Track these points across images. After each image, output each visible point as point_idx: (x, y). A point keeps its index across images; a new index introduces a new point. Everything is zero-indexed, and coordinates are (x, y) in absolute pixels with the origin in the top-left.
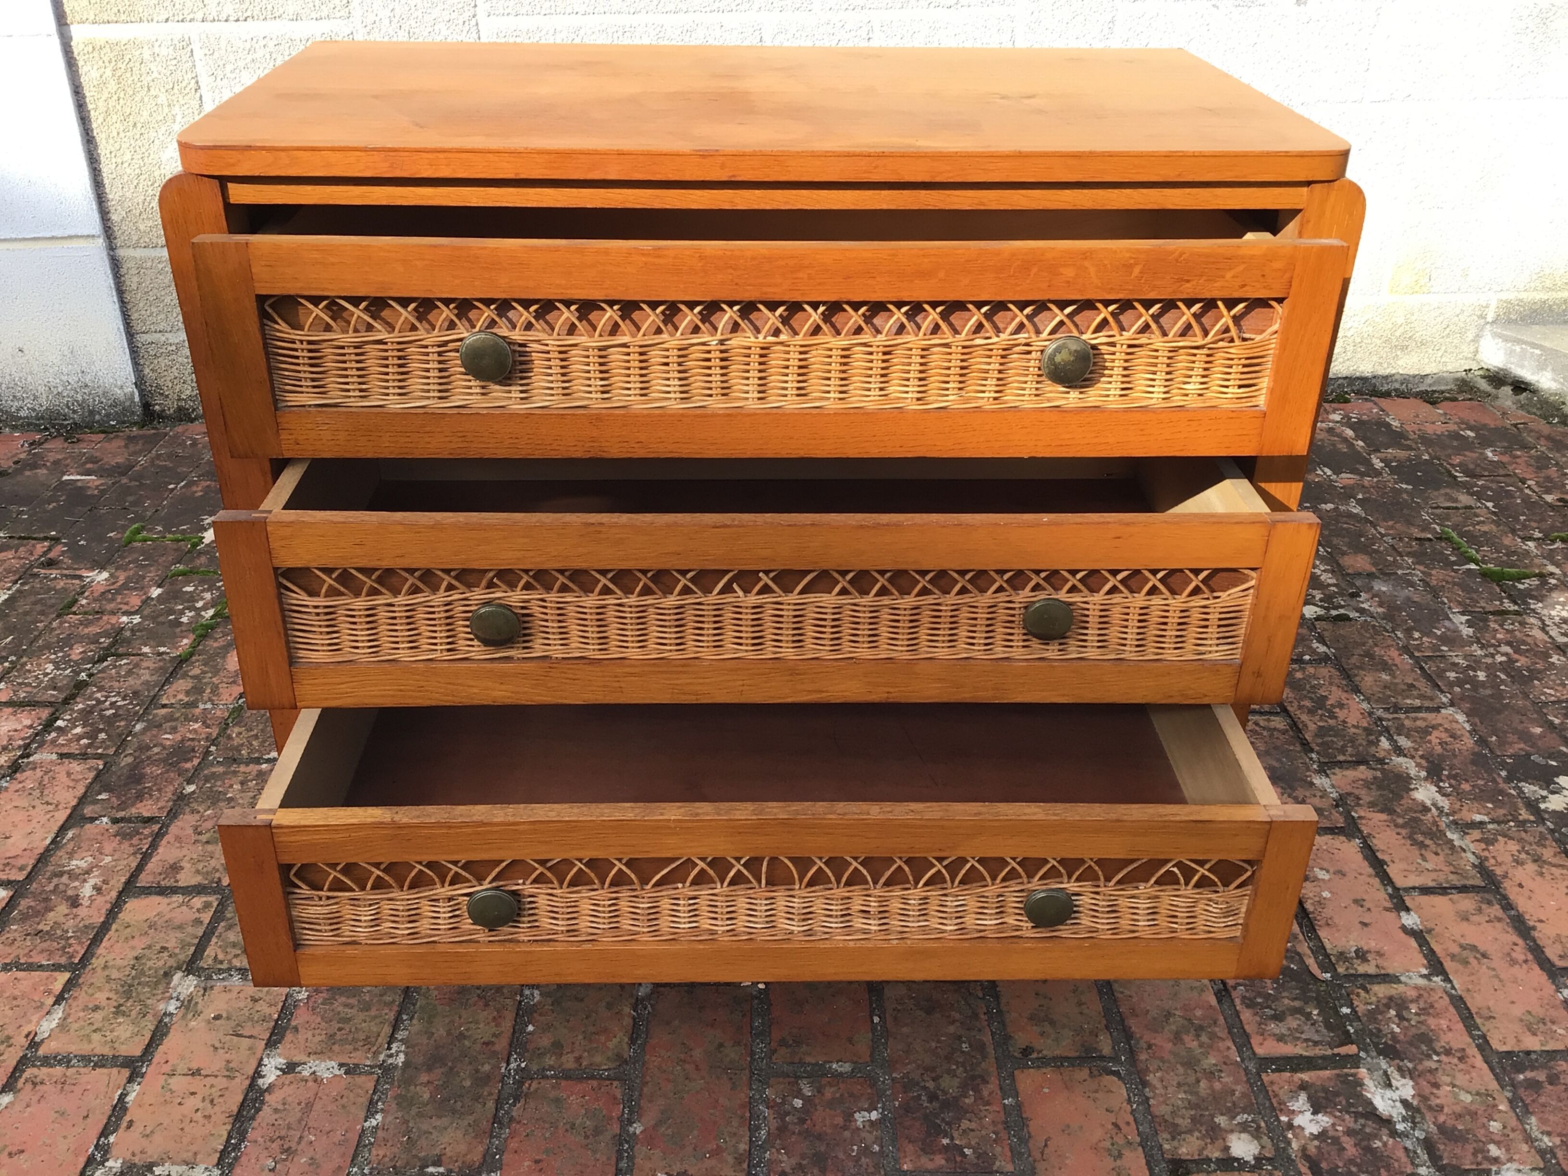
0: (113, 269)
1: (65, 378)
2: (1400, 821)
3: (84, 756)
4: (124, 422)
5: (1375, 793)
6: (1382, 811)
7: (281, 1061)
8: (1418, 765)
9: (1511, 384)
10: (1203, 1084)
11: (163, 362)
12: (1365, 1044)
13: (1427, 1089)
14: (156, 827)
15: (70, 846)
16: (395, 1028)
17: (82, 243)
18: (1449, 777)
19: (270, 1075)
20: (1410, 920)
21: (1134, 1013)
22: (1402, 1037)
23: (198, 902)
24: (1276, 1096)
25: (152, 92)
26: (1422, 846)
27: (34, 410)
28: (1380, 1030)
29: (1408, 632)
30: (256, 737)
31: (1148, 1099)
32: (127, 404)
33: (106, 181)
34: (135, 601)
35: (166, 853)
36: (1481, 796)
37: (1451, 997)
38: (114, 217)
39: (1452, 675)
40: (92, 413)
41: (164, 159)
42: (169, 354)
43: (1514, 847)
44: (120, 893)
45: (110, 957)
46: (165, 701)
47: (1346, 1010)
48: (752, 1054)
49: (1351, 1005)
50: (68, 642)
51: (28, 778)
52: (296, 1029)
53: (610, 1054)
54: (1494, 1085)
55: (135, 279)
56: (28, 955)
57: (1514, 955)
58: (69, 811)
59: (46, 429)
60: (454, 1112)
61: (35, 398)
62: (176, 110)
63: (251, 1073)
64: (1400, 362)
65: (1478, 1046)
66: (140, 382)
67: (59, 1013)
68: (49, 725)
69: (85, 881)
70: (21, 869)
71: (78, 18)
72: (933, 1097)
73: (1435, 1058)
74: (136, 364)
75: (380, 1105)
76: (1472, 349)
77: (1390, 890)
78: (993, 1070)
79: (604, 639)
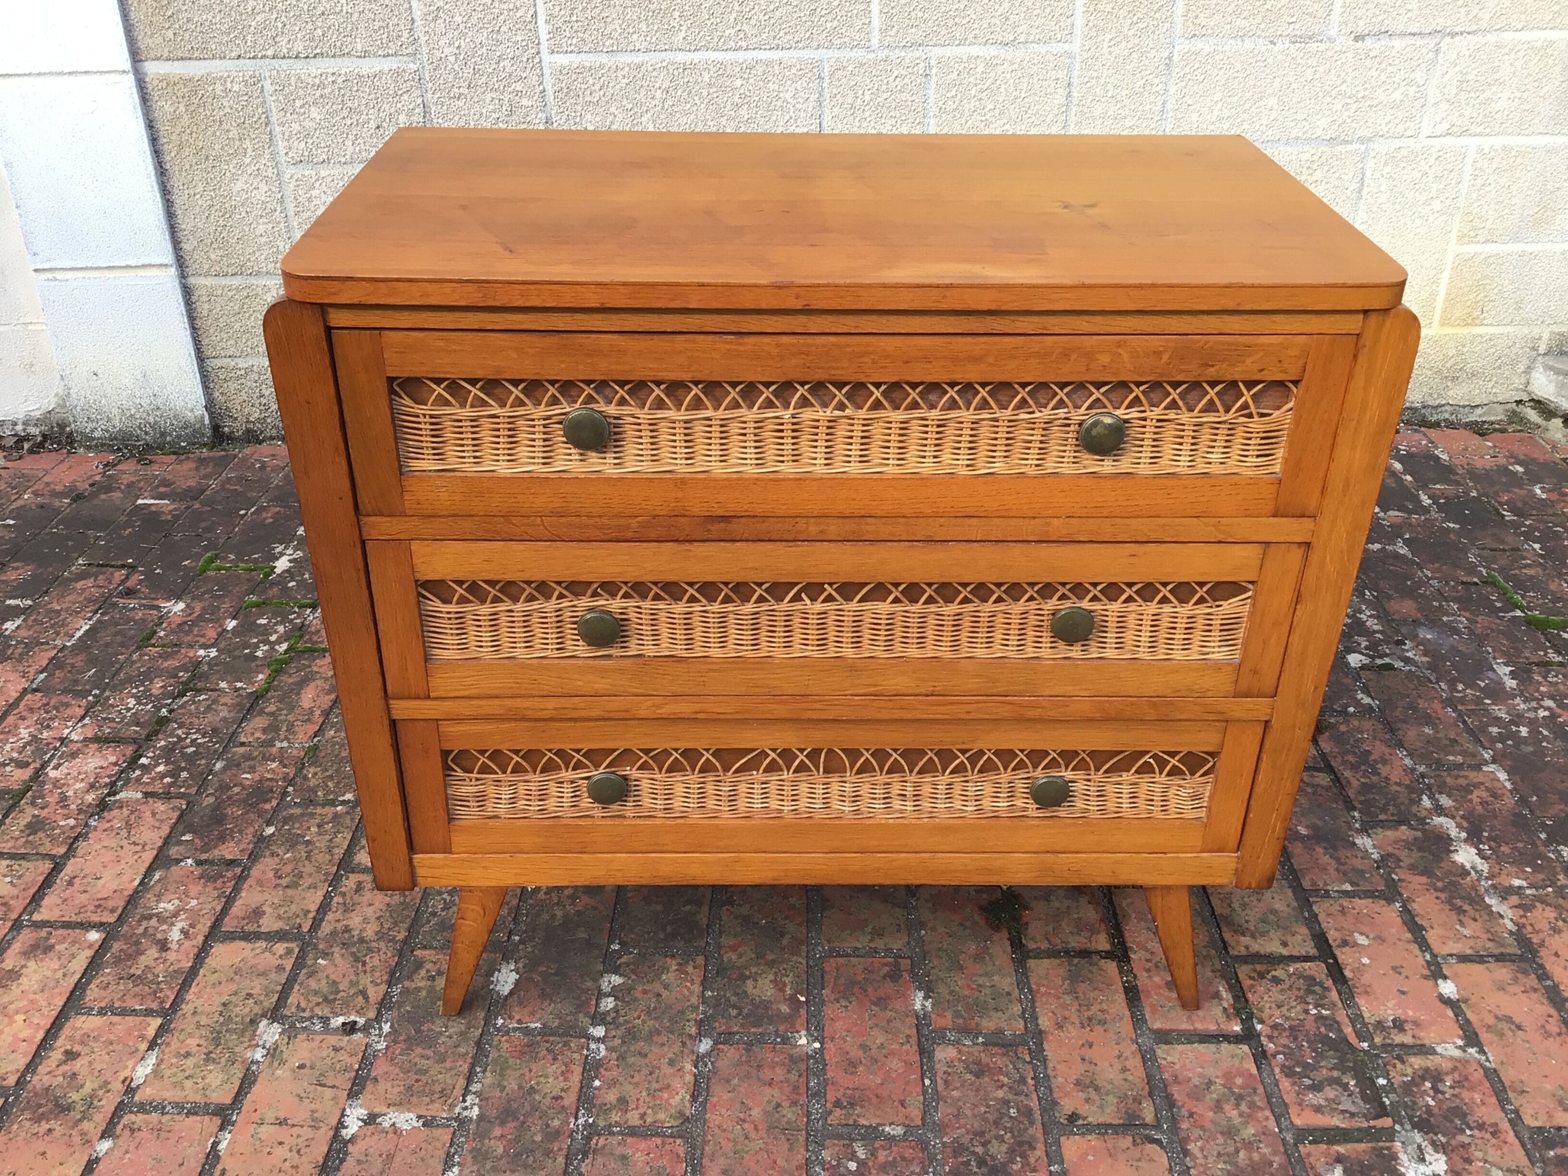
0: (184, 297)
1: (138, 401)
2: (1440, 884)
3: (167, 796)
4: (194, 444)
5: (1416, 855)
6: (1421, 874)
7: (362, 1112)
8: (1459, 826)
9: (1562, 417)
10: (1242, 1154)
11: (233, 386)
12: (1400, 1116)
13: (1460, 1165)
14: (238, 870)
15: (157, 889)
16: (469, 1080)
17: (155, 272)
18: (1489, 839)
19: (353, 1126)
20: (1448, 988)
21: (1176, 1080)
22: (1436, 1111)
23: (280, 948)
24: (1312, 1168)
25: (225, 126)
26: (1460, 911)
27: (107, 431)
28: (1415, 1103)
29: (1452, 684)
30: (331, 778)
31: (1188, 1168)
32: (198, 426)
33: (179, 212)
34: (212, 634)
35: (248, 897)
36: (1521, 860)
37: (1485, 1069)
38: (186, 246)
39: (1494, 730)
40: (163, 434)
41: (235, 191)
42: (238, 378)
43: (1551, 913)
44: (206, 937)
45: (198, 1003)
46: (243, 740)
47: (1382, 1081)
48: (809, 1114)
49: (1387, 1076)
50: (148, 676)
51: (116, 817)
52: (376, 1080)
53: (673, 1111)
54: (1524, 1161)
55: (206, 306)
56: (122, 999)
57: (1548, 1027)
58: (155, 852)
59: (119, 449)
60: (526, 1166)
61: (109, 420)
62: (247, 144)
63: (334, 1122)
64: (1450, 393)
65: (1510, 1121)
66: (210, 405)
67: (152, 1059)
68: (133, 762)
69: (172, 924)
70: (113, 911)
71: (152, 55)
72: (981, 1163)
73: (1468, 1132)
74: (206, 387)
75: (457, 1159)
76: (1523, 380)
77: (1428, 957)
78: (1040, 1136)
79: (690, 640)
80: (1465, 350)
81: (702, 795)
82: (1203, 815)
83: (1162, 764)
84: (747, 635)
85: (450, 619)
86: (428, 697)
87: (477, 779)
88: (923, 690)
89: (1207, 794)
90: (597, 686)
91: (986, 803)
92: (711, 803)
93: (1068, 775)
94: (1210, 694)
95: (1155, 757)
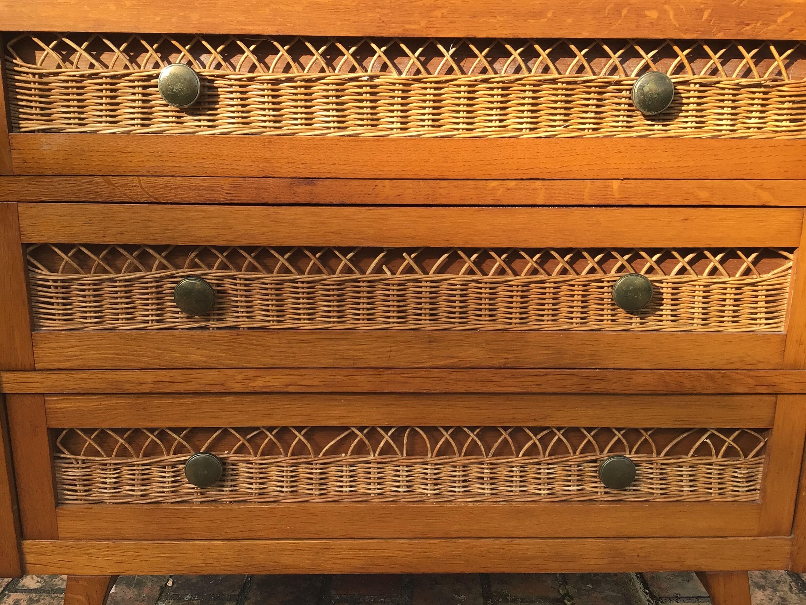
79: (281, 313)
81: (294, 480)
82: (757, 498)
83: (719, 443)
84: (334, 306)
85: (56, 287)
86: (34, 370)
87: (83, 462)
88: (495, 363)
89: (760, 476)
90: (194, 358)
91: (558, 487)
92: (303, 488)
93: (632, 456)
94: (761, 366)
95: (712, 437)
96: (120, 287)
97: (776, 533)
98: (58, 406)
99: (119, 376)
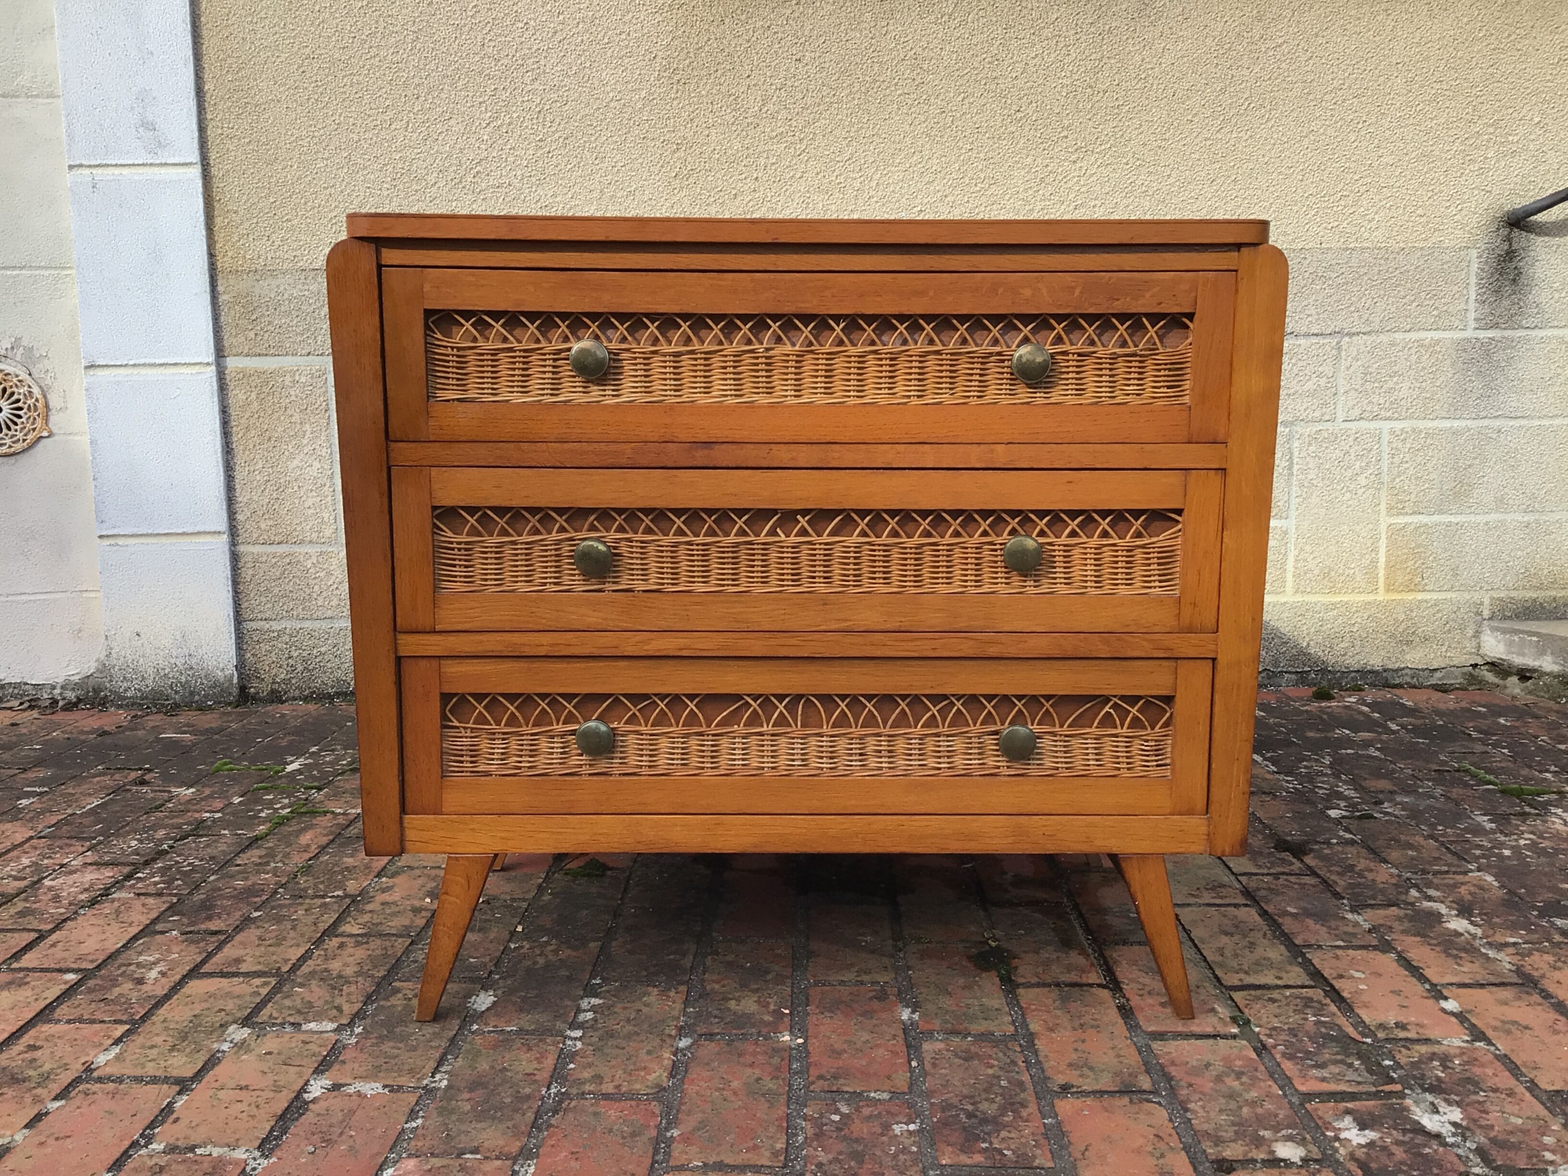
0: (231, 562)
1: (173, 661)
2: (1435, 942)
3: (159, 894)
4: (220, 703)
5: (1407, 924)
6: (1415, 936)
7: (327, 1083)
8: (1448, 907)
9: (1517, 675)
10: (1245, 1110)
11: (265, 647)
12: (1409, 1084)
13: (1476, 1115)
14: (223, 937)
15: (140, 949)
16: (440, 1062)
17: (208, 539)
18: (1479, 914)
19: (316, 1088)
20: (1451, 1005)
21: (1173, 1063)
22: (1447, 1080)
23: (257, 981)
24: (1320, 1118)
25: (289, 412)
26: (1456, 957)
27: (140, 690)
28: (1424, 1075)
29: (1433, 826)
30: (323, 882)
31: (1190, 1120)
32: (226, 685)
33: (237, 486)
34: (218, 804)
35: (230, 952)
36: (1513, 927)
37: (1497, 1057)
38: (240, 517)
39: (1478, 852)
40: (192, 693)
41: (290, 468)
42: (271, 640)
43: (1550, 959)
44: (184, 977)
45: (169, 1016)
46: (239, 862)
47: (1387, 1063)
48: (790, 1086)
49: (1393, 1058)
50: (155, 828)
51: (107, 908)
52: (344, 1062)
53: (649, 1084)
54: (1543, 1112)
55: (250, 572)
56: (92, 1013)
57: (1556, 1027)
58: (141, 928)
59: (148, 708)
60: (494, 1118)
61: (143, 678)
62: (307, 427)
63: (297, 1087)
64: (1408, 657)
65: (1527, 1088)
66: (241, 666)
67: (117, 1050)
68: (128, 877)
69: (151, 969)
70: (92, 961)
71: (234, 352)
72: (970, 1115)
73: (1482, 1094)
74: (239, 648)
75: (421, 1114)
76: (1474, 644)
77: (1427, 986)
78: (1032, 1099)
79: (676, 575)
80: (1414, 614)
81: (686, 752)
82: (1168, 773)
83: (1123, 713)
84: (728, 568)
85: (459, 550)
86: (434, 631)
87: (472, 729)
88: (889, 626)
89: (1169, 749)
90: (590, 620)
91: (958, 761)
92: (694, 760)
93: (1034, 728)
94: (1156, 629)
95: (1115, 706)
96: (521, 549)
97: (1190, 812)
98: (453, 670)
99: (516, 638)
